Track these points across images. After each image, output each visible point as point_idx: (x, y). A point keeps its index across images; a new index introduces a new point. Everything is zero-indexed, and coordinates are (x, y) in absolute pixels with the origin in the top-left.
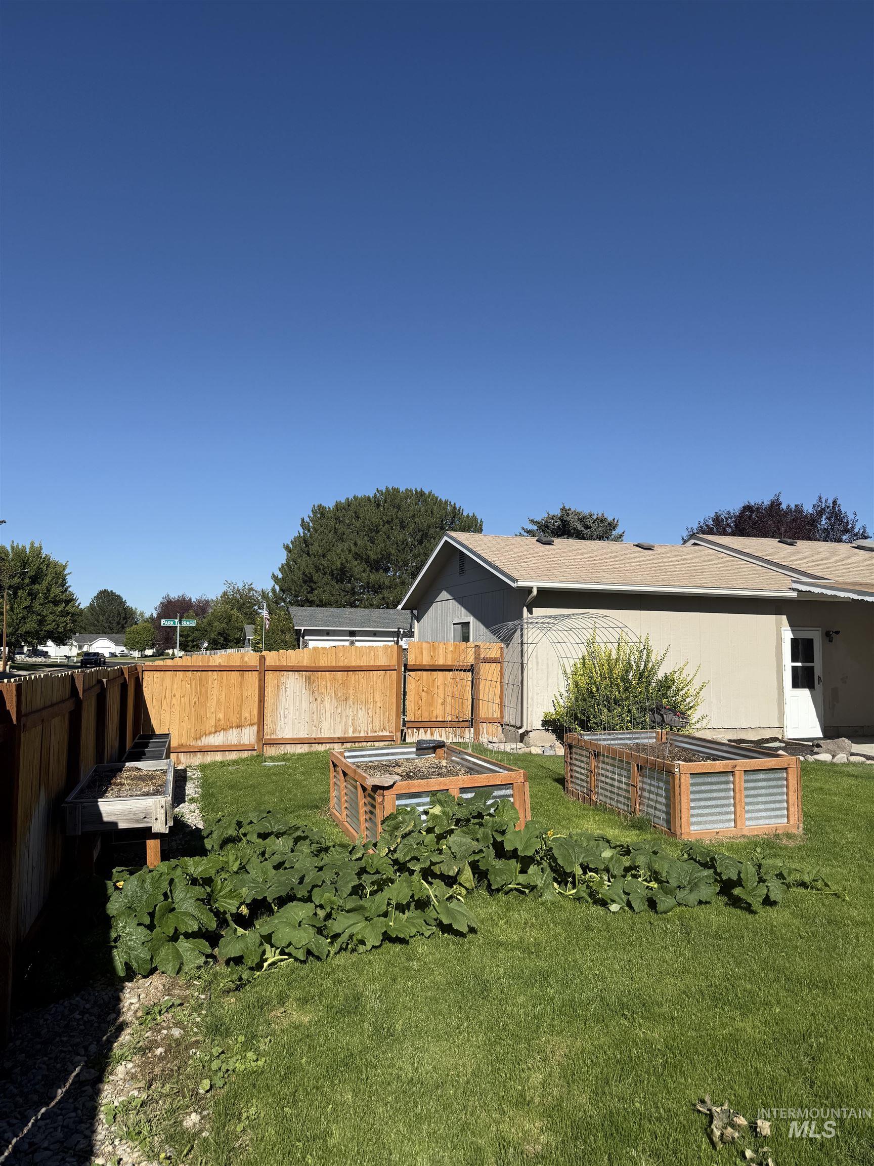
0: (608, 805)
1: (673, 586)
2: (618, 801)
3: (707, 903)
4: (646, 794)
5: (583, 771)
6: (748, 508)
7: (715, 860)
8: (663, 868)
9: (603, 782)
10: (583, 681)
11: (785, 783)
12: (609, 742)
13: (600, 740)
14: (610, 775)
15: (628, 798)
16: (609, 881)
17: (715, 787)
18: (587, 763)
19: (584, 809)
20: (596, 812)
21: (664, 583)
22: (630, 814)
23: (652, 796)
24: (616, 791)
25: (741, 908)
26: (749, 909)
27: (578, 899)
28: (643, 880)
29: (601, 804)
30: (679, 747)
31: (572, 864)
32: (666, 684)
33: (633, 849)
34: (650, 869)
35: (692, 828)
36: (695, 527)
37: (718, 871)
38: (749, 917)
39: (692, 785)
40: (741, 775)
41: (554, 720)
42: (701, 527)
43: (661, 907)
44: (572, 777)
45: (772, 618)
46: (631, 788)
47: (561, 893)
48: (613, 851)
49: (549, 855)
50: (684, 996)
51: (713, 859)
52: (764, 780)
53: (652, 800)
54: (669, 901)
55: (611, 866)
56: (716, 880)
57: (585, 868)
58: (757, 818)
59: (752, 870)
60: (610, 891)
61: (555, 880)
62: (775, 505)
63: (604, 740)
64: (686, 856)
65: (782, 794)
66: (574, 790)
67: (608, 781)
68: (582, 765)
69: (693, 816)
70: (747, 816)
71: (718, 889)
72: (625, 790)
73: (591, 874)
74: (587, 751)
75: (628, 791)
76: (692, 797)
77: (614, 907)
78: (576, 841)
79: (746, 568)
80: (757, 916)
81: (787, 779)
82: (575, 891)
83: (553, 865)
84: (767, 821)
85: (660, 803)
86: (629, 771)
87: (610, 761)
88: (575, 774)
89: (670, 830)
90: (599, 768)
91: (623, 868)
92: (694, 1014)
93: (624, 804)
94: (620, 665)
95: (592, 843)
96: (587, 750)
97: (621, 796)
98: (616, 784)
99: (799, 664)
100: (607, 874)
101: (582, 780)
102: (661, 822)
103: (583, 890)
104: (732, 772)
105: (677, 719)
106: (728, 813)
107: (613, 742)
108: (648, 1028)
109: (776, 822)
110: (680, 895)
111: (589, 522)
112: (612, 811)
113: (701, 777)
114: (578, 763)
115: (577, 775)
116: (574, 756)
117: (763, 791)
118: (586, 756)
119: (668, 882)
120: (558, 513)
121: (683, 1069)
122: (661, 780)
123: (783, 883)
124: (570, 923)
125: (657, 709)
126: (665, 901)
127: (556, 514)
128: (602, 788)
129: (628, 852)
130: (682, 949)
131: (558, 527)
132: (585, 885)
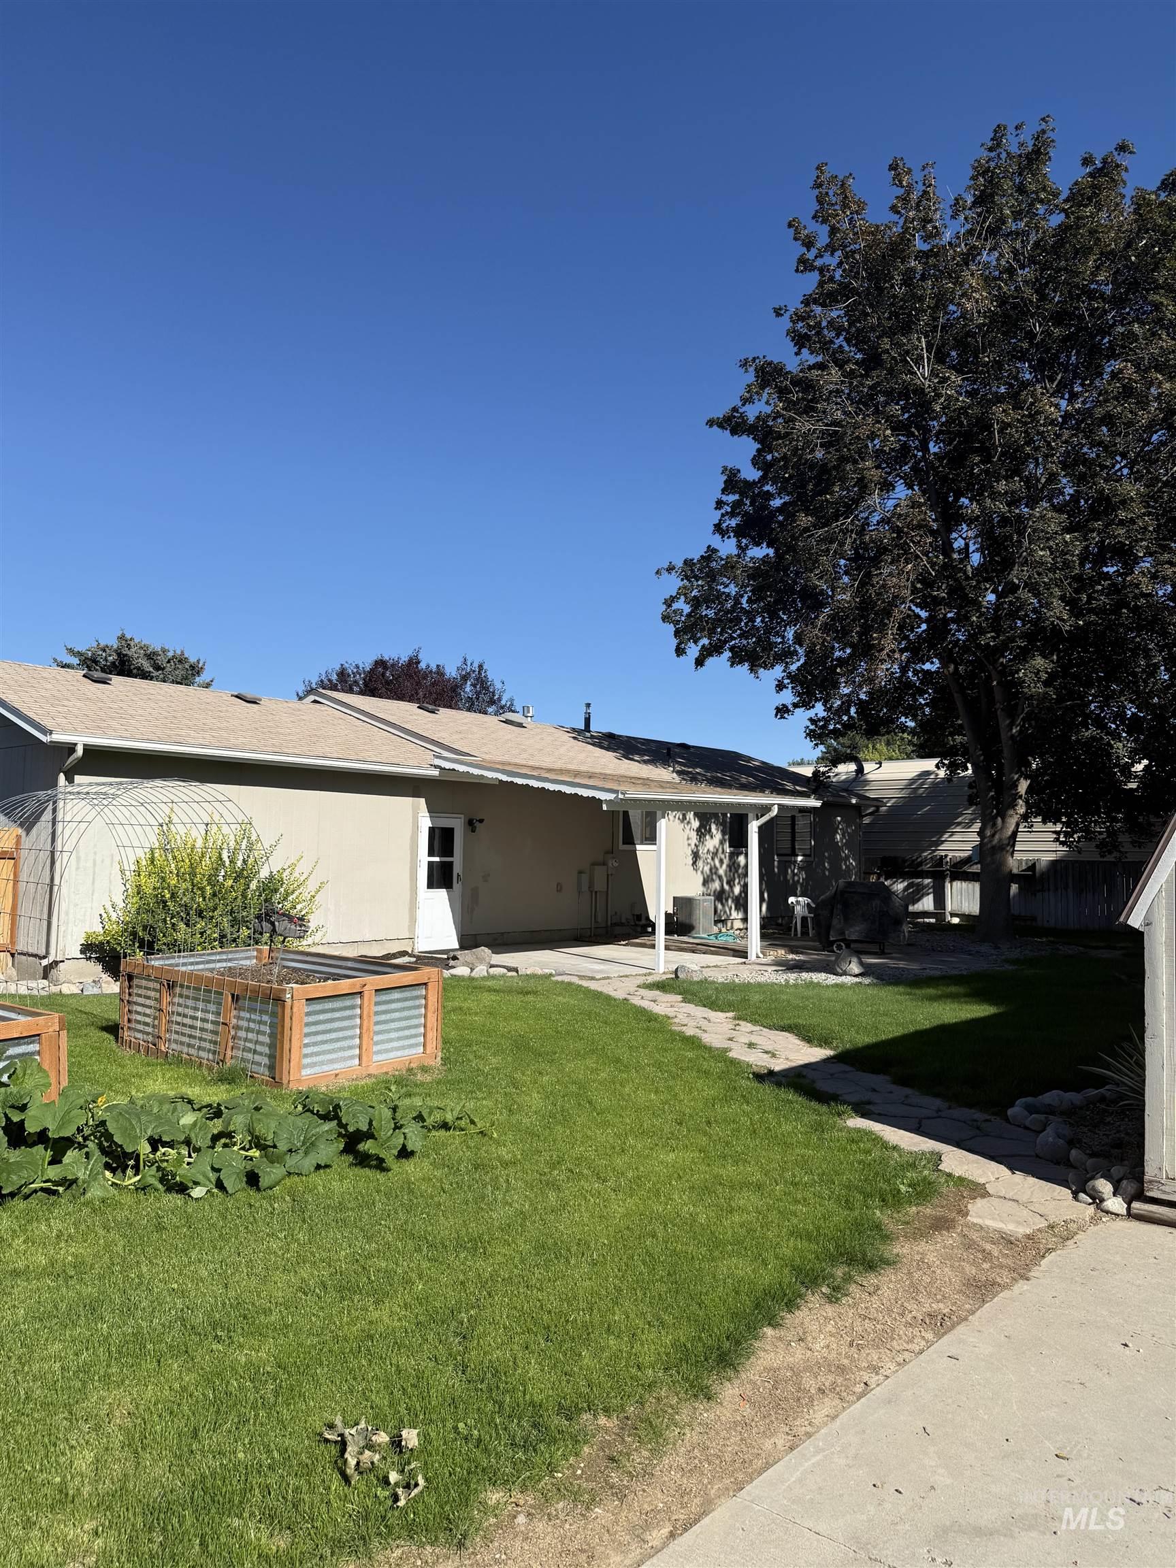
0: (184, 1056)
1: (288, 755)
2: (199, 1048)
3: (327, 1166)
4: (242, 1034)
5: (148, 1011)
6: (381, 663)
7: (340, 1108)
8: (266, 1130)
9: (178, 1023)
10: (149, 884)
11: (423, 1002)
12: (190, 968)
13: (177, 965)
14: (190, 1012)
15: (215, 1043)
16: (190, 1156)
17: (337, 1015)
18: (156, 999)
19: (148, 1065)
20: (167, 1066)
21: (276, 750)
22: (218, 1063)
23: (250, 1036)
24: (198, 1034)
25: (370, 1167)
26: (380, 1165)
27: (143, 1189)
28: (241, 1149)
29: (173, 1055)
30: (288, 967)
31: (135, 1139)
32: (271, 887)
33: (226, 1108)
34: (251, 1132)
35: (304, 1072)
36: (314, 680)
37: (344, 1121)
38: (380, 1176)
39: (308, 1014)
40: (371, 995)
41: (101, 943)
42: (322, 681)
43: (264, 1182)
44: (129, 1021)
45: (408, 801)
46: (220, 1028)
47: (116, 1184)
48: (199, 1114)
49: (99, 1132)
50: (300, 1294)
51: (337, 1107)
52: (398, 1000)
53: (250, 1041)
54: (277, 1171)
55: (193, 1135)
56: (340, 1135)
57: (155, 1143)
58: (387, 1051)
59: (388, 1113)
60: (192, 1171)
61: (107, 1166)
62: (414, 662)
63: (184, 964)
64: (300, 1108)
65: (419, 1016)
66: (133, 1040)
67: (188, 1021)
68: (148, 1002)
69: (306, 1056)
70: (375, 1048)
71: (342, 1146)
72: (212, 1032)
73: (163, 1150)
74: (157, 982)
75: (215, 1033)
76: (306, 1030)
77: (198, 1192)
78: (142, 1107)
79: (379, 735)
80: (390, 1174)
81: (425, 998)
82: (138, 1178)
83: (106, 1144)
84: (399, 1053)
85: (262, 1044)
86: (220, 1004)
87: (191, 993)
88: (134, 1017)
89: (274, 1078)
90: (174, 1004)
91: (210, 1136)
92: (314, 1315)
93: (209, 1051)
94: (207, 862)
95: (166, 1107)
96: (156, 980)
97: (205, 1040)
98: (199, 1024)
99: (437, 859)
100: (187, 1148)
101: (146, 1024)
102: (262, 1069)
103: (150, 1175)
104: (361, 993)
105: (293, 927)
106: (350, 1048)
107: (197, 967)
108: (251, 1348)
109: (410, 1053)
110: (291, 1161)
111: (162, 660)
112: (190, 1063)
113: (320, 1003)
114: (140, 1000)
115: (139, 1018)
116: (135, 991)
117: (397, 1015)
118: (154, 990)
119: (275, 1147)
120: (115, 644)
121: (303, 1390)
122: (266, 1012)
123: (422, 1127)
124: (131, 1224)
125: (267, 914)
126: (270, 1174)
127: (110, 644)
128: (177, 1033)
129: (218, 1114)
130: (296, 1232)
131: (113, 663)
132: (154, 1168)
